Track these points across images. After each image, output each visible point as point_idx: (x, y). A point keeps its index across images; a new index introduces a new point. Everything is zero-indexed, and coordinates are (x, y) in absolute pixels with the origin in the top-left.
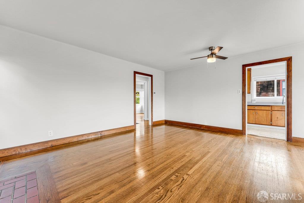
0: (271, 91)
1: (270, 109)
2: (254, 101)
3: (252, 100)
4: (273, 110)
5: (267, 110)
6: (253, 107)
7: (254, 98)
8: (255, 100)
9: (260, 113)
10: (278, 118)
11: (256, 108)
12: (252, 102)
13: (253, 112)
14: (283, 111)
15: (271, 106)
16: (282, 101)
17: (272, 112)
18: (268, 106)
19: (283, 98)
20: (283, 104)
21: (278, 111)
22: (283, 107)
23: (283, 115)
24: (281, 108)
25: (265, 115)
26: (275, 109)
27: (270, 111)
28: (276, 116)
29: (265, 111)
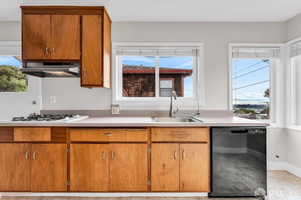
0: (151, 90)
1: (146, 139)
2: (116, 108)
3: (112, 106)
4: (154, 142)
5: (139, 140)
6: (102, 132)
7: (117, 99)
8: (117, 106)
9: (122, 151)
10: (166, 167)
11: (112, 136)
12: (112, 111)
13: (102, 151)
14: (176, 144)
15: (150, 127)
16: (169, 109)
17: (151, 148)
18: (141, 129)
19: (171, 101)
20: (170, 116)
21: (164, 143)
22: (175, 130)
23: (175, 155)
24: (172, 135)
25: (133, 160)
26: (157, 138)
27: (147, 144)
28: (161, 162)
29: (134, 145)
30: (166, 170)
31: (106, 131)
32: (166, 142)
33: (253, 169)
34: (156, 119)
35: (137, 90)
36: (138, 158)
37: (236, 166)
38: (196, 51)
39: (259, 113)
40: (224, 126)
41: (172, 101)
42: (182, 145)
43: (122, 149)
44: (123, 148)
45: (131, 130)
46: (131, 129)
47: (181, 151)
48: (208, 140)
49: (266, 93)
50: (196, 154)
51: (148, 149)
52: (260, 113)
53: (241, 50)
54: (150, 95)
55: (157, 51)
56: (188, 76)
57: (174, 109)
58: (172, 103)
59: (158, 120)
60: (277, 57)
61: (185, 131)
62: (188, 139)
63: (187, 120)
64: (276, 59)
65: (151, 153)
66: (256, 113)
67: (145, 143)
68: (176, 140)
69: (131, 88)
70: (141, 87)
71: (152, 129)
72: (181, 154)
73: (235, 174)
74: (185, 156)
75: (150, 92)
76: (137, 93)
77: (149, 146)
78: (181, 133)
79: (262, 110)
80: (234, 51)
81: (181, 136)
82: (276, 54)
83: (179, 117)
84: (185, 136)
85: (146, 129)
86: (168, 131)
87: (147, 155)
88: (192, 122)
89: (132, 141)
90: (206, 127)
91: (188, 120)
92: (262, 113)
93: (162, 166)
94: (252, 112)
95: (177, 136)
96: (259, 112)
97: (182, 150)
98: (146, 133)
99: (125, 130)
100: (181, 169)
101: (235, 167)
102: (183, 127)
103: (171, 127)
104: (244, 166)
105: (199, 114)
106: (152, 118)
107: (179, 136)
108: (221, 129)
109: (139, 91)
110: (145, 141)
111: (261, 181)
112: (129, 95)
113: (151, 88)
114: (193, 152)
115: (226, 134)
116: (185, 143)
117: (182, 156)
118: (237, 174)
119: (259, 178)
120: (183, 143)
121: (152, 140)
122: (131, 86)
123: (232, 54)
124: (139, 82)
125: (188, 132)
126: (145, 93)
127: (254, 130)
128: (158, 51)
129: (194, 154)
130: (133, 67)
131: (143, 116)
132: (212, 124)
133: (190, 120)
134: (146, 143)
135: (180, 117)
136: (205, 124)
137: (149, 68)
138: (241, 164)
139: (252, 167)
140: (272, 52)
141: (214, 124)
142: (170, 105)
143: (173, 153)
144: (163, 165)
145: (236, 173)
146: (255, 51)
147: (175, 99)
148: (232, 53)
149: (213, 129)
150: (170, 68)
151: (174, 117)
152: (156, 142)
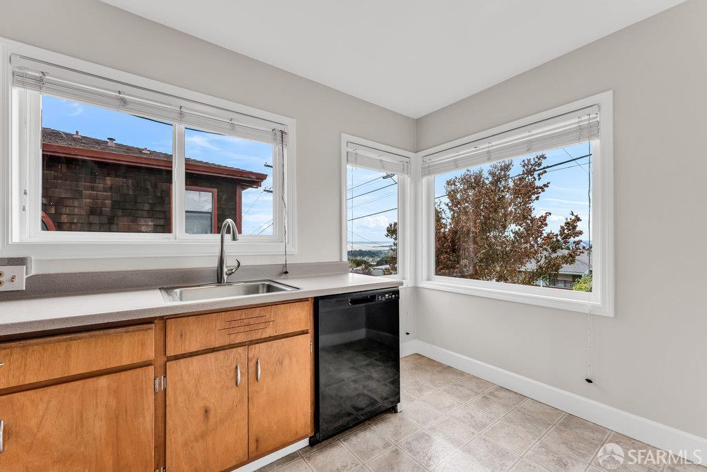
5: (125, 362)
8: (21, 261)
10: (212, 414)
14: (240, 350)
15: (161, 318)
17: (165, 376)
18: (131, 328)
19: (220, 244)
20: (220, 281)
21: (208, 353)
22: (237, 315)
23: (237, 375)
24: (229, 329)
26: (187, 343)
27: (153, 367)
28: (198, 406)
29: (103, 381)
30: (212, 421)
32: (213, 350)
33: (379, 363)
34: (178, 294)
35: (93, 211)
37: (352, 365)
38: (280, 134)
39: (374, 266)
40: (340, 293)
41: (225, 244)
42: (255, 349)
43: (48, 404)
44: (53, 403)
45: (92, 337)
46: (92, 333)
47: (252, 364)
48: (309, 326)
49: (388, 231)
50: (286, 362)
51: (157, 381)
52: (377, 265)
53: (361, 152)
54: (143, 228)
55: (178, 109)
56: (252, 187)
57: (229, 263)
58: (224, 248)
59: (183, 295)
60: (407, 174)
61: (262, 314)
62: (269, 332)
63: (261, 287)
64: (406, 176)
65: (165, 389)
66: (371, 265)
67: (147, 364)
68: (241, 338)
69: (69, 203)
70: (108, 202)
71: (169, 321)
72: (252, 370)
73: (352, 381)
74: (261, 373)
75: (143, 220)
76: (94, 219)
77: (161, 370)
78: (252, 321)
79: (379, 259)
80: (350, 150)
81: (253, 327)
82: (406, 168)
83: (242, 284)
84: (262, 326)
85: (149, 326)
86: (219, 322)
87: (151, 398)
88: (272, 291)
89: (95, 368)
90: (306, 300)
91: (263, 287)
92: (379, 263)
93: (200, 416)
94: (365, 263)
95: (242, 329)
96: (375, 264)
97: (254, 361)
98: (150, 337)
99: (66, 340)
100: (253, 406)
101: (352, 368)
102: (257, 305)
103: (225, 308)
104: (365, 363)
105: (286, 273)
106: (163, 292)
107: (247, 328)
108: (334, 300)
109: (101, 214)
110: (144, 359)
111: (389, 380)
112: (60, 227)
114: (279, 360)
115: (342, 308)
116: (261, 342)
117: (254, 374)
118: (355, 381)
119: (386, 376)
120: (257, 343)
121: (170, 353)
122: (68, 196)
123: (347, 155)
124: (102, 189)
125: (268, 316)
126: (124, 221)
127: (383, 294)
128: (183, 110)
129: (281, 363)
130: (75, 139)
131: (131, 287)
132: (318, 291)
133: (270, 289)
134: (151, 365)
135: (245, 282)
136: (305, 292)
137: (140, 151)
138: (362, 361)
139: (376, 360)
140: (402, 163)
141: (322, 290)
142: (218, 254)
143: (232, 374)
144: (202, 412)
145: (353, 378)
146: (379, 158)
147: (234, 238)
148: (347, 152)
149: (320, 301)
150: (204, 161)
151: (229, 284)
152: (184, 356)
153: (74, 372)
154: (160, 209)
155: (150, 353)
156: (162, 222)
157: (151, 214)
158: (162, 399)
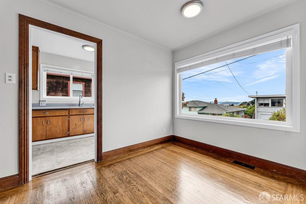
3: (40, 101)
4: (71, 115)
5: (63, 115)
6: (41, 112)
7: (43, 97)
8: (45, 101)
9: (54, 120)
10: (77, 125)
11: (48, 114)
12: (40, 104)
13: (42, 121)
14: (82, 115)
15: (69, 109)
16: (79, 103)
18: (64, 110)
22: (81, 110)
24: (80, 112)
25: (60, 123)
26: (73, 113)
28: (74, 123)
29: (61, 117)
30: (77, 126)
31: (44, 111)
32: (77, 115)
36: (62, 122)
41: (80, 98)
42: (84, 116)
50: (90, 119)
51: (68, 118)
62: (87, 113)
67: (66, 116)
72: (84, 119)
84: (85, 112)
85: (67, 110)
86: (78, 111)
87: (67, 121)
89: (60, 115)
93: (75, 125)
98: (67, 112)
100: (84, 125)
102: (85, 108)
103: (79, 108)
107: (83, 112)
113: (60, 89)
128: (72, 73)
129: (89, 119)
142: (79, 101)
143: (80, 119)
147: (82, 97)
152: (72, 115)
153: (57, 115)
154: (65, 90)
155: (67, 114)
156: (65, 94)
157: (62, 91)
158: (69, 121)
